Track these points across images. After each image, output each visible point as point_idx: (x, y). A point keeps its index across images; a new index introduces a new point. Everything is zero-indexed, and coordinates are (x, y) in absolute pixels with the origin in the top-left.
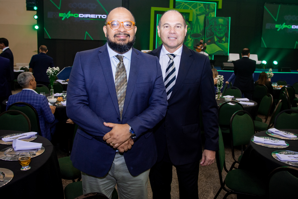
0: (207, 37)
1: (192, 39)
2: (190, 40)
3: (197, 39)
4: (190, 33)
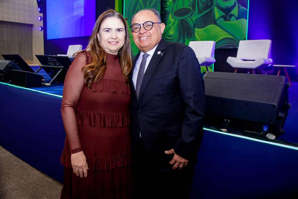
0: (200, 12)
1: (175, 20)
2: (172, 23)
3: (183, 20)
4: (172, 9)
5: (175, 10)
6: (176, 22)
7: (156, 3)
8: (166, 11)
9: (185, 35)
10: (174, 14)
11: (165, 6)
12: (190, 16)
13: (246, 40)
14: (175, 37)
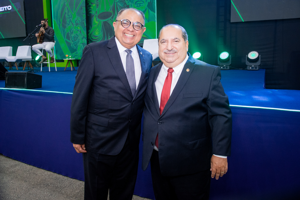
1: (99, 22)
2: (97, 25)
3: (106, 22)
4: (96, 13)
5: (98, 13)
6: (100, 24)
7: (82, 7)
8: (90, 14)
9: (108, 36)
10: (98, 17)
11: (90, 10)
12: (111, 19)
13: (156, 38)
14: (99, 38)
